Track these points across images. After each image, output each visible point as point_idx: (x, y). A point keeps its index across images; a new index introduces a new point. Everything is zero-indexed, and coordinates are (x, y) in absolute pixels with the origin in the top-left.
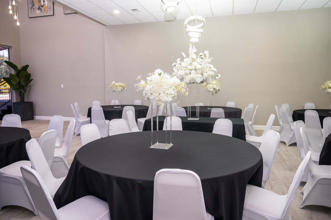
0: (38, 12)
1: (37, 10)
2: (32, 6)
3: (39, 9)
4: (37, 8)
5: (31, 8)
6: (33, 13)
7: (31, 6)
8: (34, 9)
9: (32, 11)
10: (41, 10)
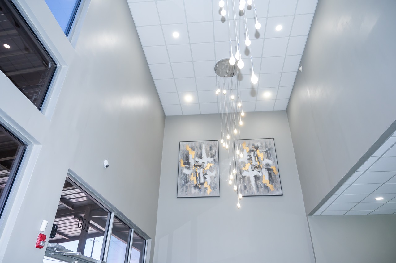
0: (194, 192)
1: (193, 188)
2: (185, 182)
3: (196, 187)
4: (193, 186)
5: (183, 185)
6: (186, 191)
7: (183, 182)
8: (187, 187)
9: (183, 190)
10: (199, 189)
